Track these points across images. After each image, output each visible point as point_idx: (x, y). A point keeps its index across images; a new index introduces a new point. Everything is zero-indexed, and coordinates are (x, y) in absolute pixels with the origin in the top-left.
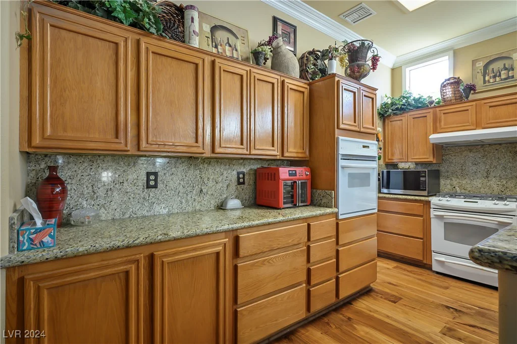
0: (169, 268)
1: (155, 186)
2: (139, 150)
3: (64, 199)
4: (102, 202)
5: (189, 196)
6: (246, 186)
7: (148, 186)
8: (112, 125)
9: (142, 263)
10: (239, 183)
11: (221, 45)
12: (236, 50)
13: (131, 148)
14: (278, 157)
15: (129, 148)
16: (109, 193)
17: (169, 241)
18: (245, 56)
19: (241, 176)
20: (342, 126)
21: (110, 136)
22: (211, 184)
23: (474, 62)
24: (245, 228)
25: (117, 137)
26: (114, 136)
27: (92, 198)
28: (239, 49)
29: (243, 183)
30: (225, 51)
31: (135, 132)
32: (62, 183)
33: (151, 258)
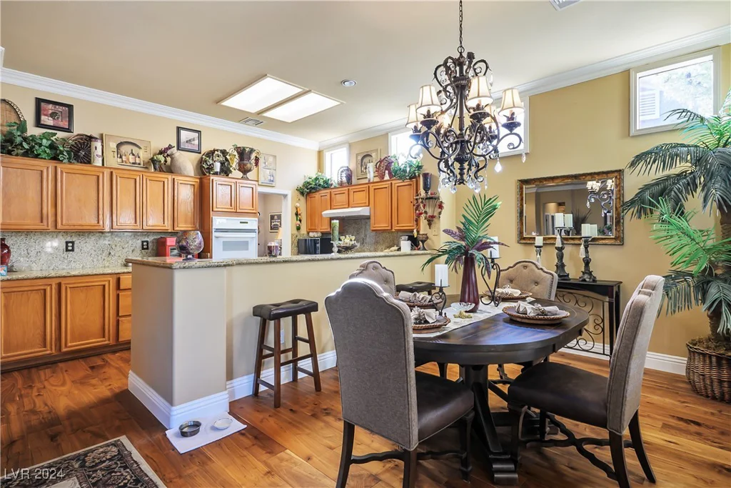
0: (71, 292)
1: (73, 250)
2: (56, 228)
3: (9, 257)
4: (33, 259)
5: (100, 257)
6: (149, 251)
7: (67, 250)
8: (39, 215)
9: (54, 287)
10: (143, 249)
11: (125, 155)
12: (139, 157)
13: (51, 227)
14: (170, 231)
15: (50, 227)
16: (39, 254)
17: (70, 276)
18: (146, 160)
19: (145, 244)
20: (215, 209)
21: (38, 221)
22: (118, 248)
23: (357, 155)
24: (124, 273)
25: (42, 222)
26: (40, 221)
27: (27, 257)
28: (141, 156)
29: (147, 248)
30: (128, 159)
31: (53, 218)
32: (8, 248)
33: (59, 285)
